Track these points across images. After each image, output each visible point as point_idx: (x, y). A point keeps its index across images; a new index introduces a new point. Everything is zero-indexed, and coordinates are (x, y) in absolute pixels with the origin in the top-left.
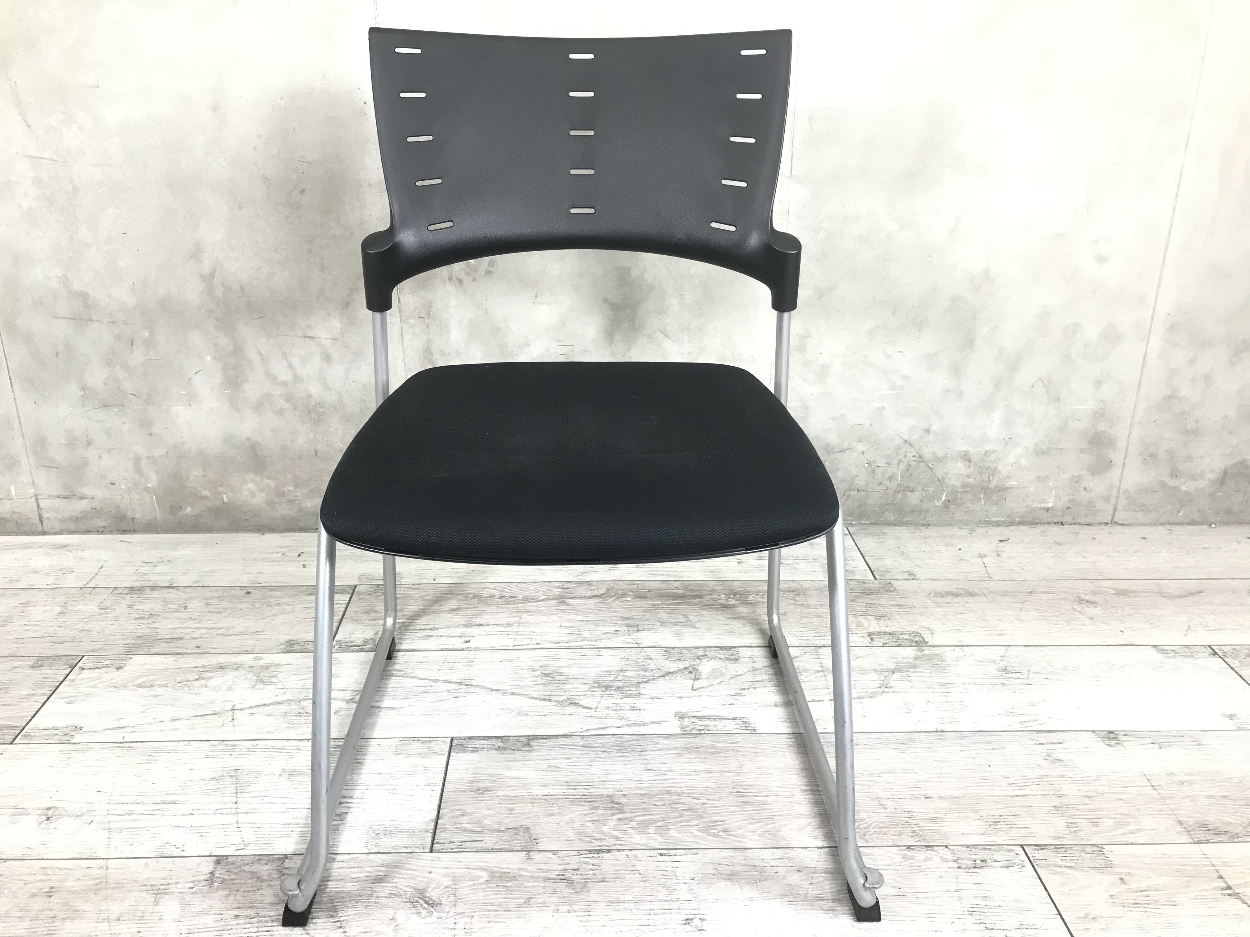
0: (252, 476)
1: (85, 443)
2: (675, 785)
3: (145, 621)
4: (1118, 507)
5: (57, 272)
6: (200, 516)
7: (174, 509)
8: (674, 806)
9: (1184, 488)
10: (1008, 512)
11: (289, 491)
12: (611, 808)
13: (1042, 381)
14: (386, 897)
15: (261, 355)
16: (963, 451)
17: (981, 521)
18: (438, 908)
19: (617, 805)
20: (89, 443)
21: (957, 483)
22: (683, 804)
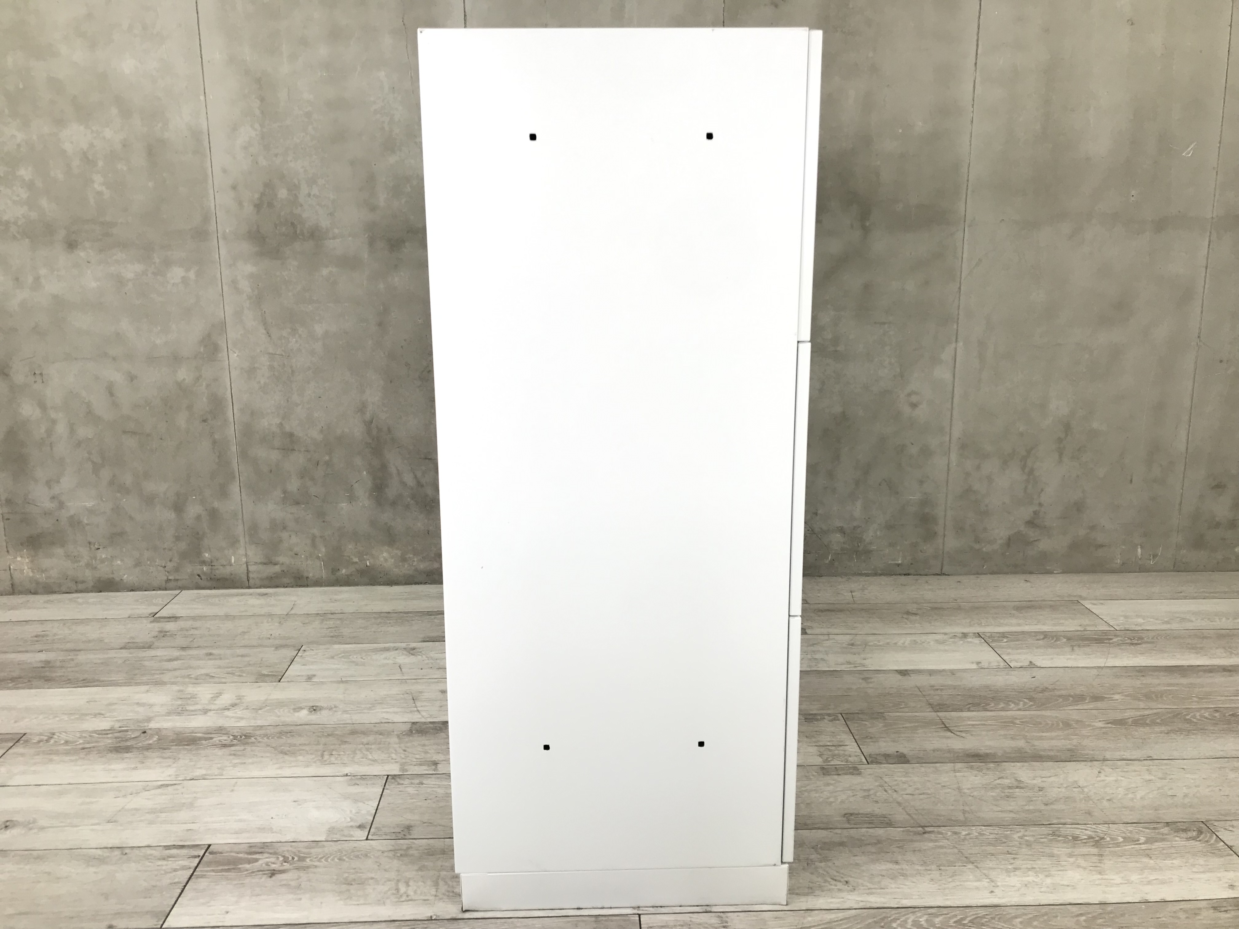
0: (386, 548)
1: (282, 528)
3: (333, 629)
4: (944, 562)
5: (277, 421)
6: (351, 575)
7: (334, 571)
9: (984, 549)
10: (873, 567)
11: (409, 557)
13: (886, 481)
15: (398, 470)
16: (840, 527)
17: (855, 573)
20: (285, 528)
21: (837, 548)
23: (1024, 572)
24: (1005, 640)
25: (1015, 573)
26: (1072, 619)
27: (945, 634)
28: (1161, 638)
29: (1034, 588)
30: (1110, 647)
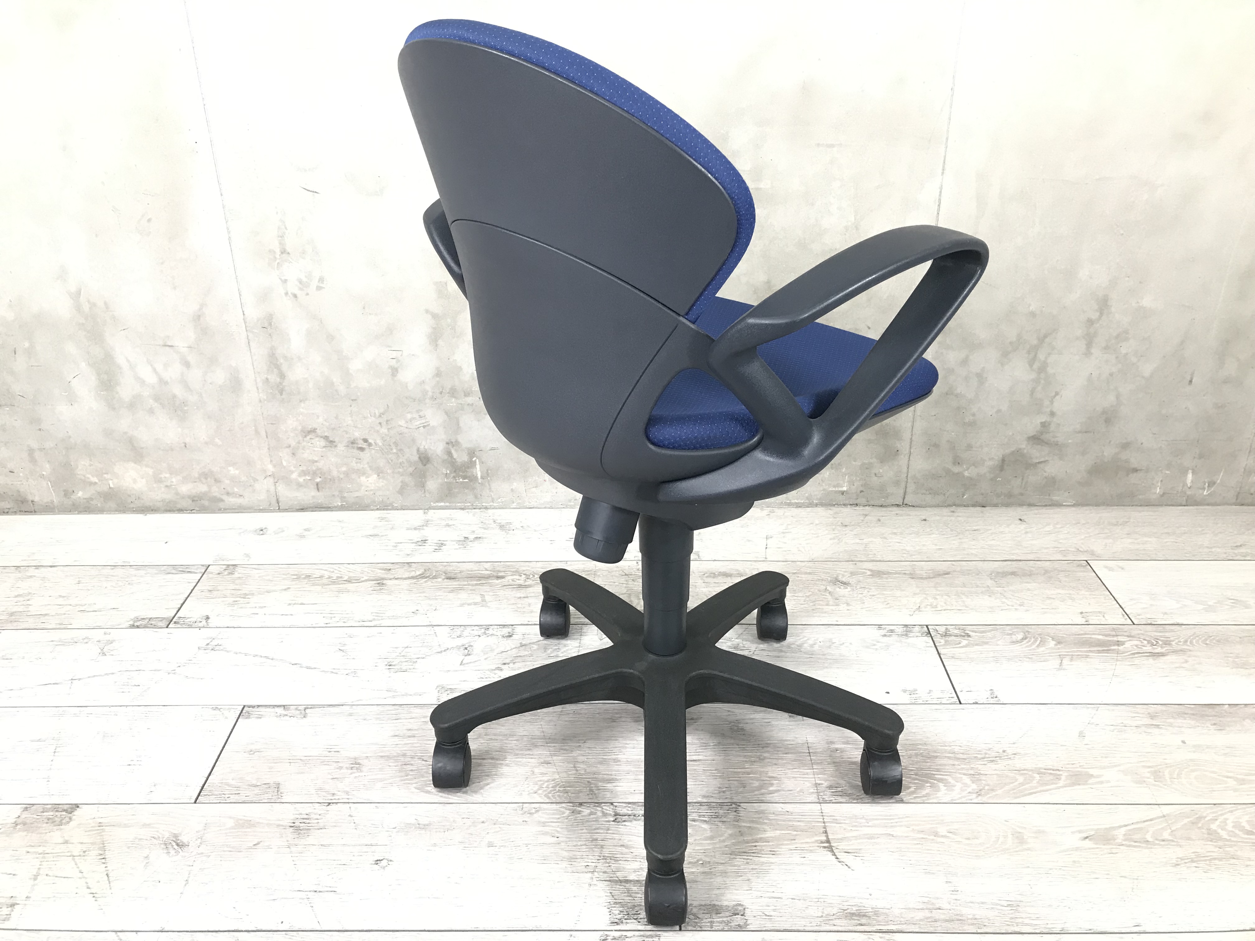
0: (132, 465)
2: (412, 749)
3: (21, 599)
4: (908, 491)
6: (92, 499)
7: (67, 493)
8: (405, 767)
9: (966, 474)
10: (807, 495)
11: (165, 477)
12: (352, 768)
14: (147, 840)
15: (128, 361)
17: (782, 503)
18: (186, 849)
19: (358, 766)
22: (412, 764)
23: (1021, 505)
24: (964, 642)
25: (1007, 505)
26: (1073, 599)
27: (880, 626)
28: (1197, 642)
29: (1029, 535)
30: (1117, 660)
